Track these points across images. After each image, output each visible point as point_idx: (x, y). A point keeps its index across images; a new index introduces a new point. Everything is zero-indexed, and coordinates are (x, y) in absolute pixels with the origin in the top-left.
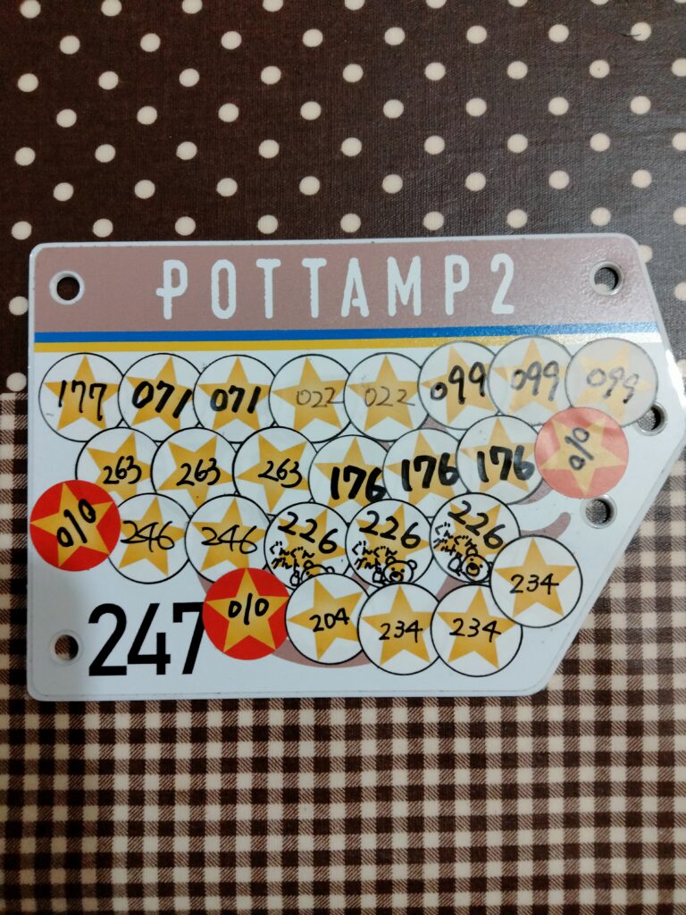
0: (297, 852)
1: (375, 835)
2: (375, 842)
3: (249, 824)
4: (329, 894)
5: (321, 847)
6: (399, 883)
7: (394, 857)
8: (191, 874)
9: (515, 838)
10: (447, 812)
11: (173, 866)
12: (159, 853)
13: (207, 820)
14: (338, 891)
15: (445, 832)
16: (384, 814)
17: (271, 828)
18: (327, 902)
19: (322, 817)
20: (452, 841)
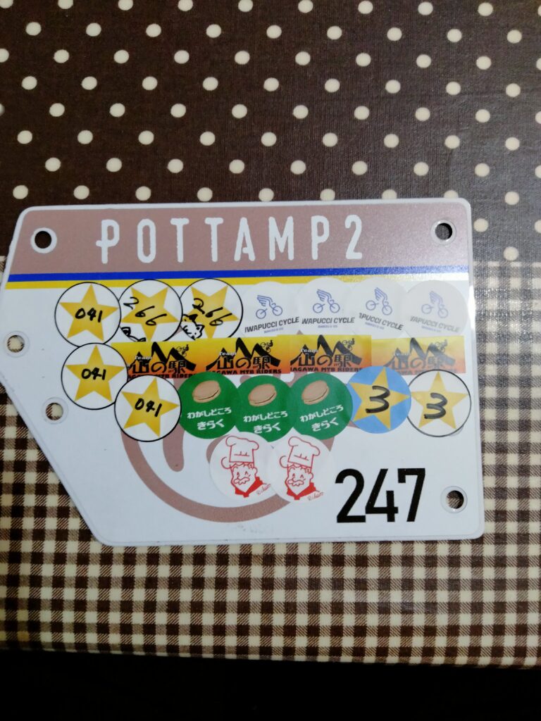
0: (342, 603)
1: (400, 591)
2: (401, 597)
3: (307, 581)
4: (365, 636)
5: (361, 600)
6: (418, 628)
7: (415, 608)
8: (262, 619)
9: (504, 596)
10: (454, 576)
11: (249, 612)
12: (238, 602)
13: (275, 577)
14: (372, 633)
15: (453, 590)
16: (408, 576)
17: (324, 584)
18: (363, 642)
19: (362, 577)
20: (458, 598)
